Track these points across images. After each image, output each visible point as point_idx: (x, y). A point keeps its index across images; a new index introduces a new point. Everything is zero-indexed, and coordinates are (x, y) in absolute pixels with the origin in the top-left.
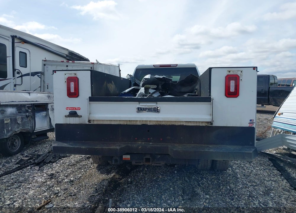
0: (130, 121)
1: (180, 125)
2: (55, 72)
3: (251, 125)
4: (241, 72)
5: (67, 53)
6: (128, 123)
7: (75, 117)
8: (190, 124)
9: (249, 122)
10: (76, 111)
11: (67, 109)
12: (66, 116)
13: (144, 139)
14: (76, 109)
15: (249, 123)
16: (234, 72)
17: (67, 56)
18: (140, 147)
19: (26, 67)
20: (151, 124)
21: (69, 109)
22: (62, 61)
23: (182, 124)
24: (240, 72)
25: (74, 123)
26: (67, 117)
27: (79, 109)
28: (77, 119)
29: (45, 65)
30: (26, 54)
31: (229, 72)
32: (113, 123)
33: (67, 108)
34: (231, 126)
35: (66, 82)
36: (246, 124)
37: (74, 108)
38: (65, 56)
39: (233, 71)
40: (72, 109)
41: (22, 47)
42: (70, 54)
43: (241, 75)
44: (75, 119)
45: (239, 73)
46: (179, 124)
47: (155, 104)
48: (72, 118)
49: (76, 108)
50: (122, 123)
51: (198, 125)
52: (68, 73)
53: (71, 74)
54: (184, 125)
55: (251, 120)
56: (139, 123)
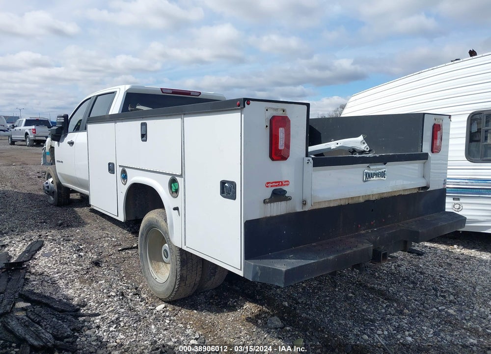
0: (352, 197)
2: (248, 104)
3: (444, 187)
6: (351, 202)
7: (281, 201)
10: (282, 188)
11: (267, 187)
12: (265, 202)
14: (282, 185)
16: (438, 121)
21: (270, 185)
25: (279, 214)
26: (268, 203)
27: (287, 183)
28: (283, 203)
31: (435, 120)
32: (332, 205)
33: (268, 183)
35: (267, 126)
36: (441, 187)
37: (279, 182)
39: (438, 119)
40: (277, 184)
43: (442, 124)
44: (280, 205)
48: (275, 203)
49: (282, 182)
50: (343, 203)
52: (272, 108)
53: (277, 109)
55: (444, 180)
56: (361, 200)
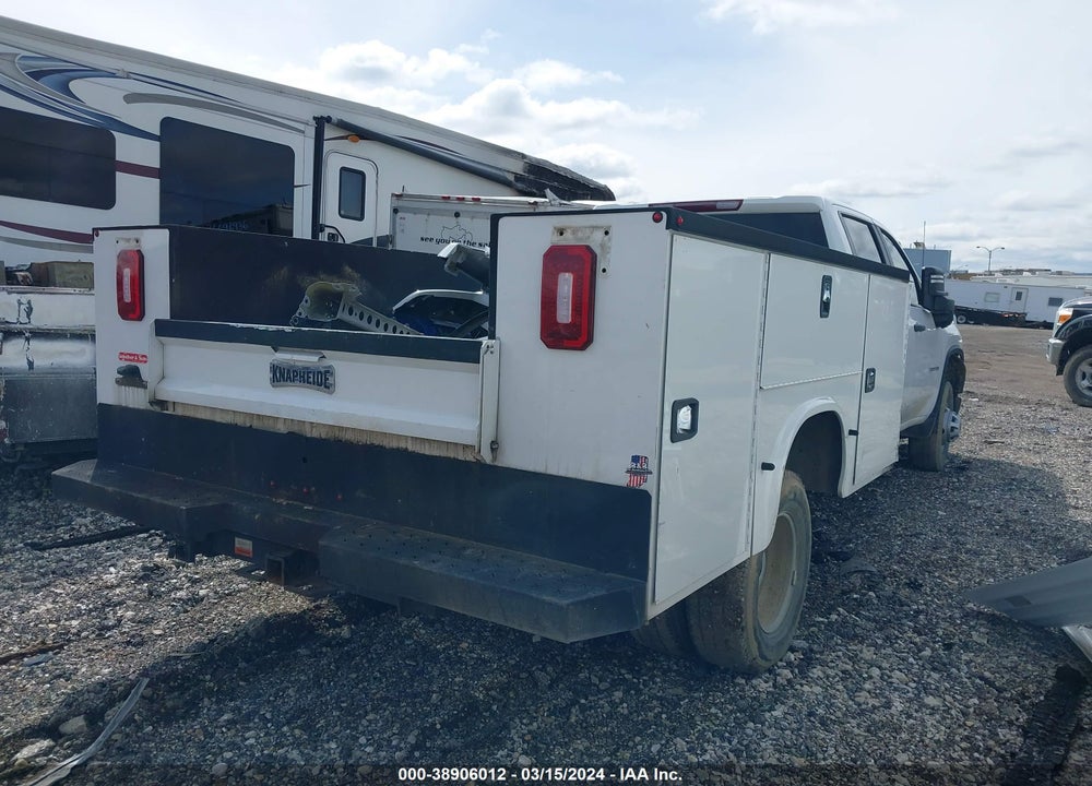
0: (258, 415)
1: (398, 449)
2: (97, 235)
3: (634, 482)
4: (607, 233)
5: (517, 167)
6: (256, 424)
7: (137, 387)
8: (427, 451)
9: (629, 464)
10: (139, 365)
11: (121, 359)
12: (116, 381)
13: (292, 487)
14: (138, 361)
15: (628, 472)
16: (580, 234)
17: (518, 178)
18: (257, 517)
19: (361, 218)
20: (315, 434)
21: (124, 356)
22: (444, 198)
23: (403, 445)
24: (599, 235)
26: (121, 384)
27: (144, 359)
29: (395, 211)
30: (362, 174)
31: (562, 234)
32: (218, 418)
33: (122, 354)
34: (562, 473)
36: (618, 476)
37: (134, 355)
38: (511, 178)
39: (575, 231)
40: (132, 358)
41: (354, 152)
42: (529, 172)
43: (602, 246)
44: (136, 393)
45: (595, 241)
46: (394, 444)
47: (315, 359)
48: (131, 388)
49: (138, 356)
50: (239, 421)
51: (451, 455)
52: (123, 238)
54: (410, 448)
55: (635, 459)
56: (282, 429)
